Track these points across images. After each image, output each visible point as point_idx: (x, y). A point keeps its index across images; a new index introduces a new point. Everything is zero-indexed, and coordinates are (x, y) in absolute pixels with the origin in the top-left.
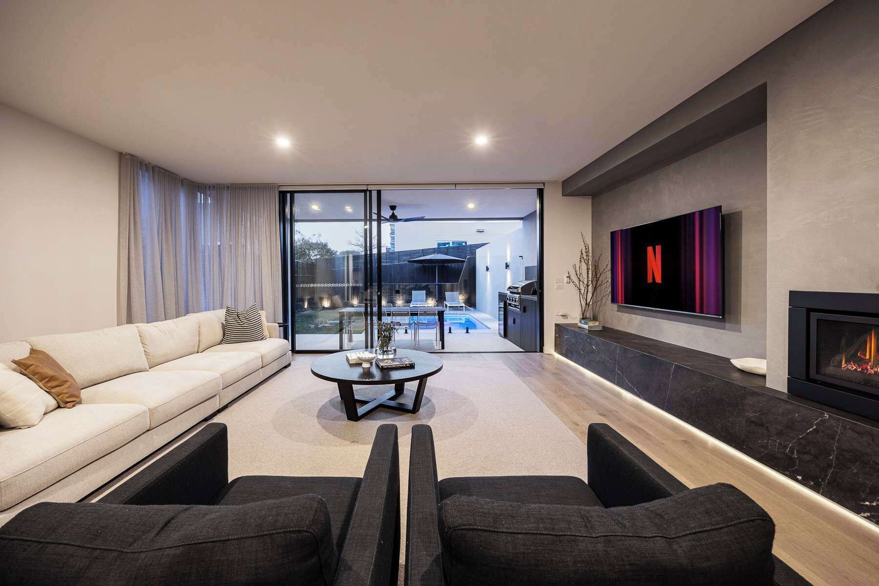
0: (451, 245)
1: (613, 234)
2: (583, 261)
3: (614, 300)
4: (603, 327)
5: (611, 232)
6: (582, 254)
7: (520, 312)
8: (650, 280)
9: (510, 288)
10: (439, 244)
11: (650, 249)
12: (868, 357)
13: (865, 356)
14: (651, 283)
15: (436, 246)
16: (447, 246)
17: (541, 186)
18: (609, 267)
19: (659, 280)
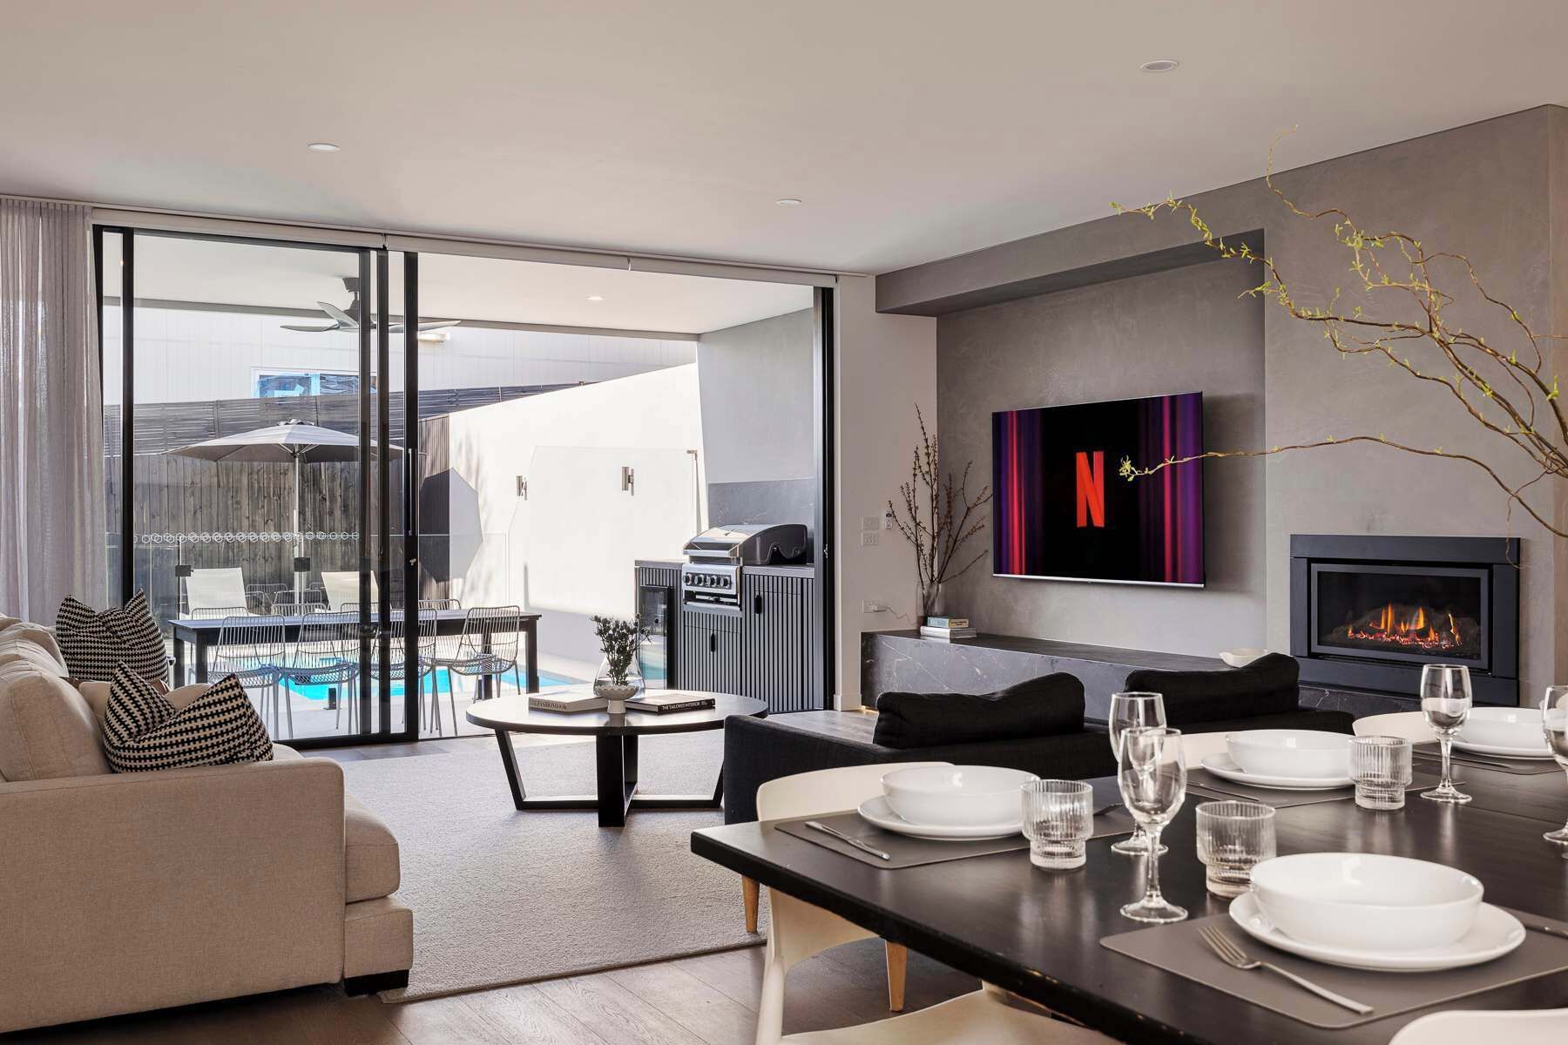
0: (316, 389)
1: (999, 419)
2: (919, 476)
3: (1001, 566)
4: (978, 634)
5: (994, 414)
6: (917, 457)
7: (740, 615)
8: (1081, 521)
9: (691, 546)
10: (265, 383)
11: (1081, 458)
12: (1383, 627)
13: (1379, 626)
14: (1082, 528)
15: (253, 392)
16: (297, 392)
17: (827, 283)
18: (990, 492)
19: (1099, 521)
